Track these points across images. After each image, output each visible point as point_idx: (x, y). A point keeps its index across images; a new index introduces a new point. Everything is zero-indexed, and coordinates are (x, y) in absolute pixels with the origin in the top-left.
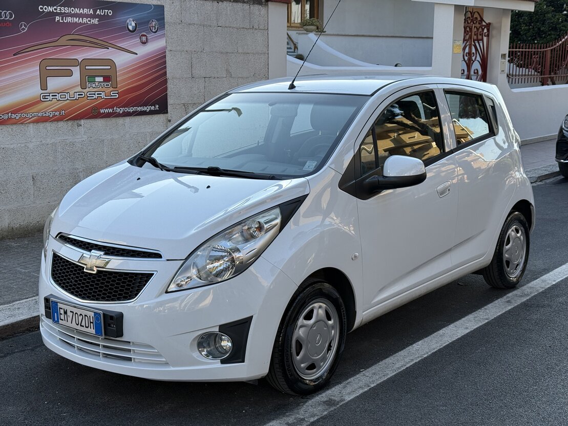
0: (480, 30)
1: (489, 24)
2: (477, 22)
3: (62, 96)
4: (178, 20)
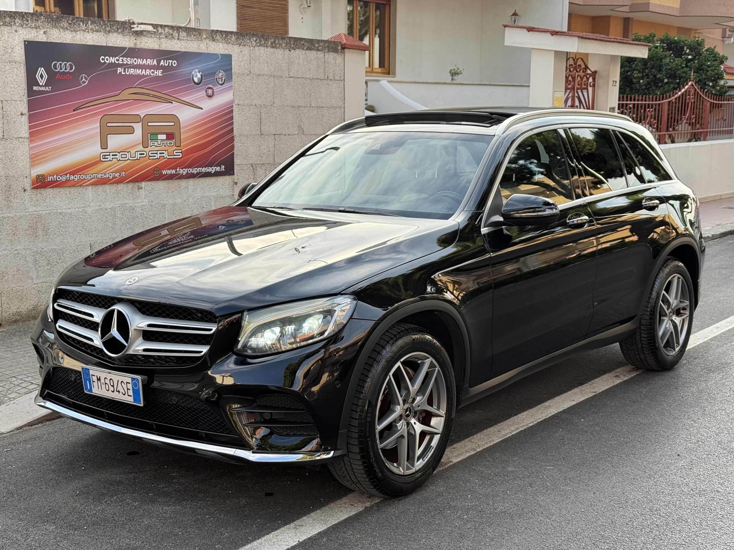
0: (585, 79)
1: (595, 72)
2: (580, 70)
3: (123, 156)
4: (246, 71)
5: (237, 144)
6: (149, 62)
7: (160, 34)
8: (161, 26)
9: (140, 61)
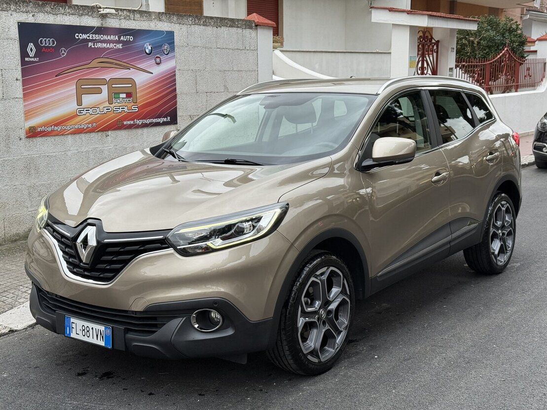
1: (438, 41)
2: (427, 40)
3: (94, 111)
5: (179, 100)
6: (112, 37)
7: (120, 16)
8: (121, 10)
9: (105, 37)
